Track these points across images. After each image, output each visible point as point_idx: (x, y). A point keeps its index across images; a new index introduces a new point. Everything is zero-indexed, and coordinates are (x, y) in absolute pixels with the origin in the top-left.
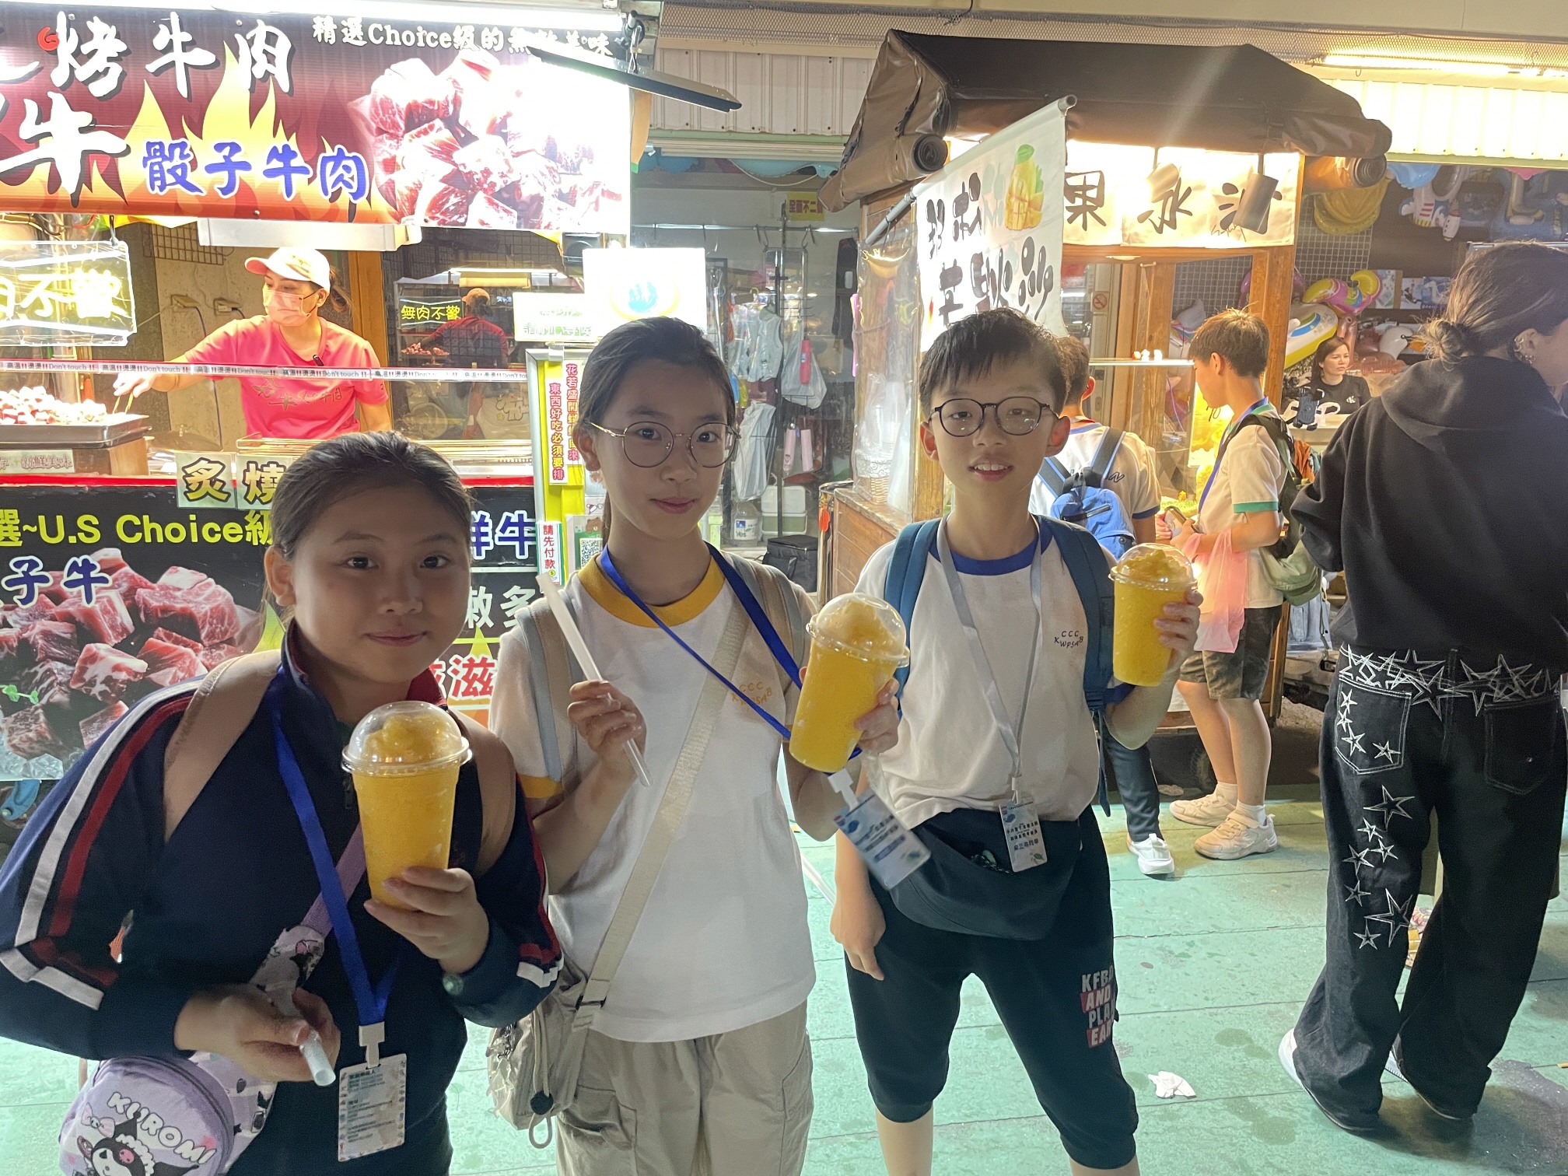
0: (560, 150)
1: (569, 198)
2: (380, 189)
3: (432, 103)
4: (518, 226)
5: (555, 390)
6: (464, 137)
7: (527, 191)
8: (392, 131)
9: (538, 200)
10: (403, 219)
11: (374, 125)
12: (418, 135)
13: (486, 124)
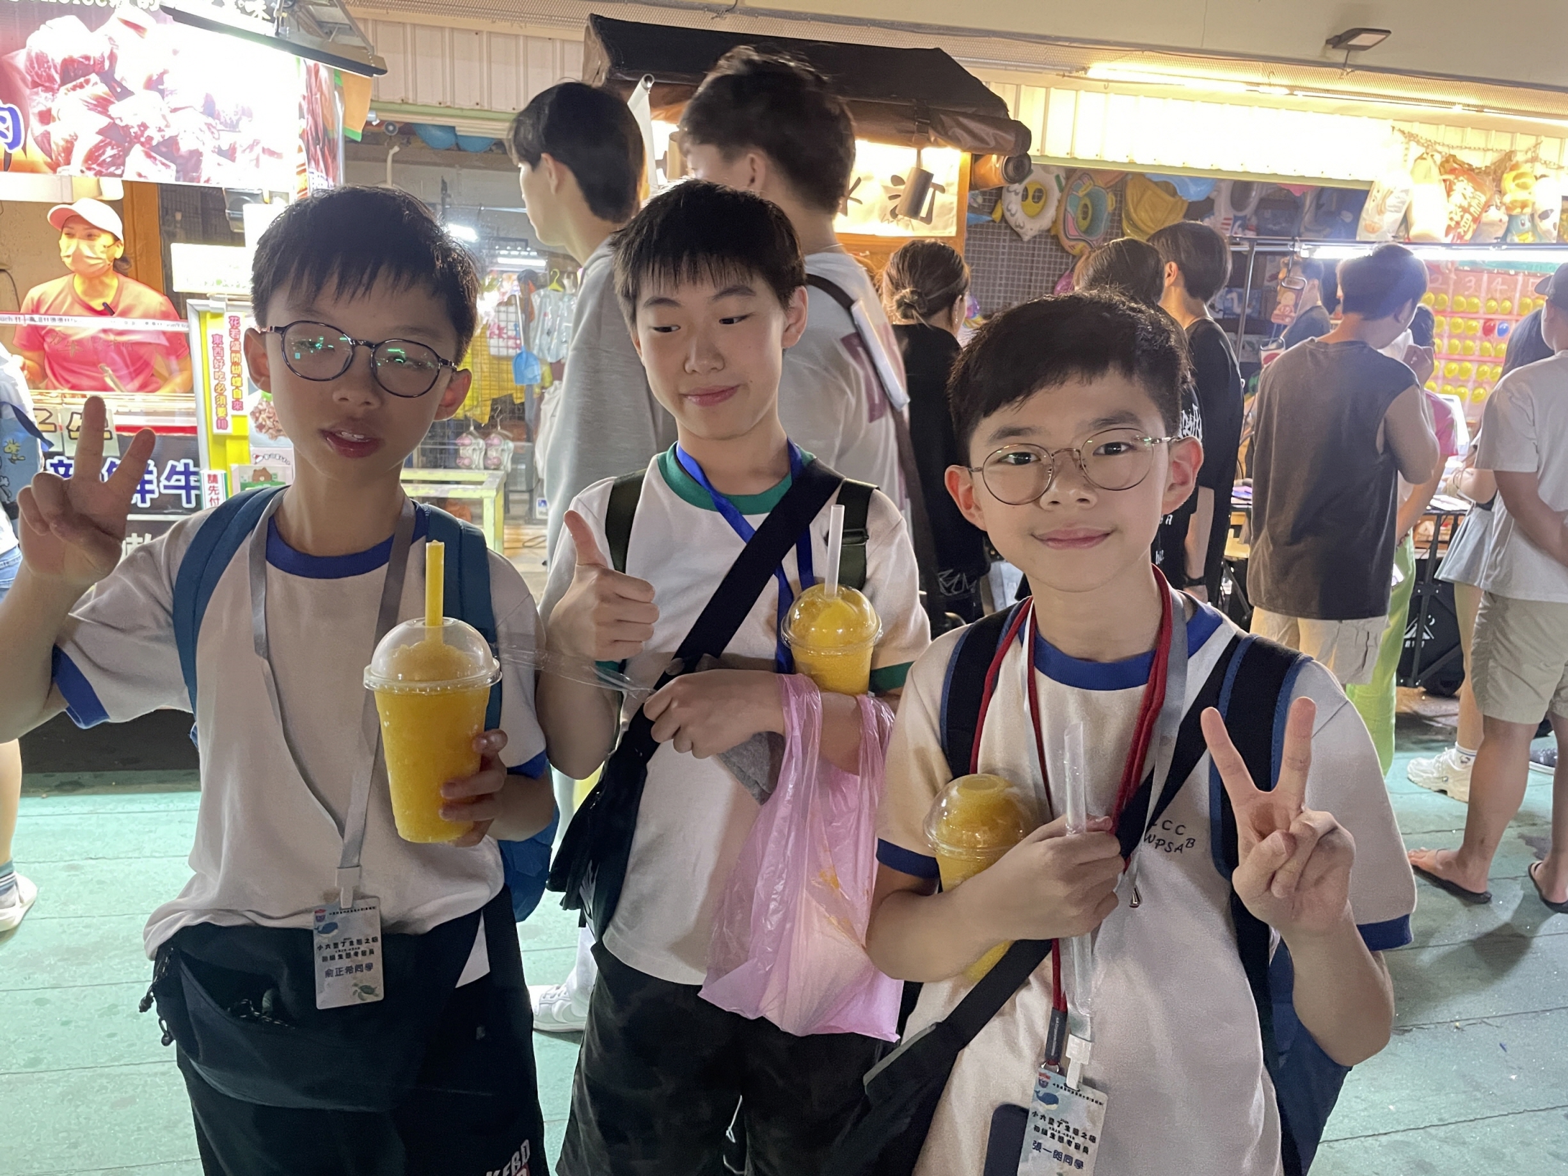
0: (218, 107)
1: (230, 154)
2: (36, 140)
3: (87, 58)
4: (177, 179)
5: (217, 341)
6: (120, 92)
7: (185, 146)
8: (47, 84)
9: (196, 155)
10: (59, 169)
11: (29, 78)
12: (74, 89)
13: (143, 80)
